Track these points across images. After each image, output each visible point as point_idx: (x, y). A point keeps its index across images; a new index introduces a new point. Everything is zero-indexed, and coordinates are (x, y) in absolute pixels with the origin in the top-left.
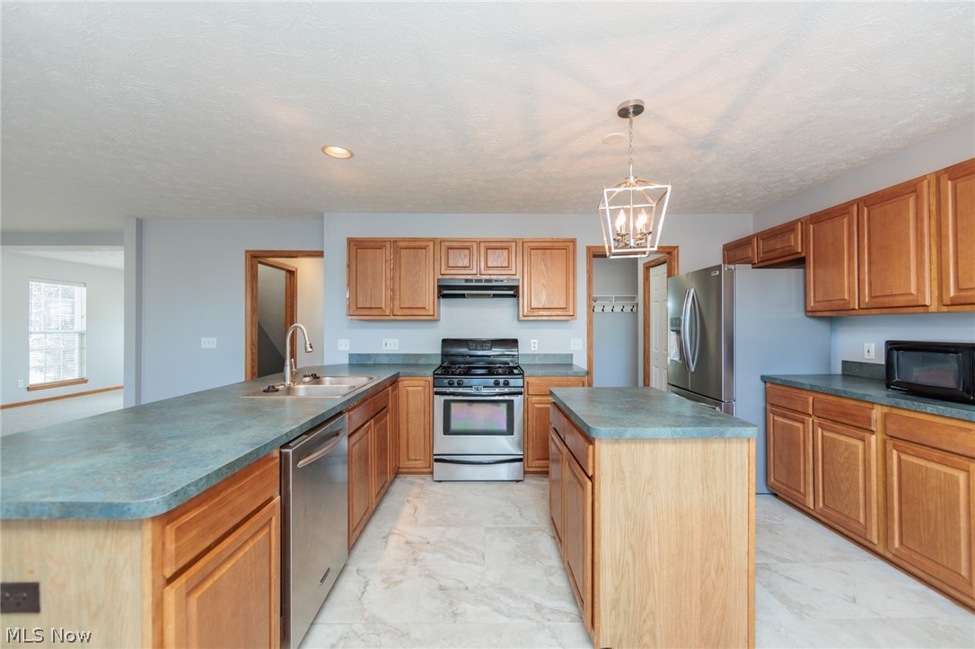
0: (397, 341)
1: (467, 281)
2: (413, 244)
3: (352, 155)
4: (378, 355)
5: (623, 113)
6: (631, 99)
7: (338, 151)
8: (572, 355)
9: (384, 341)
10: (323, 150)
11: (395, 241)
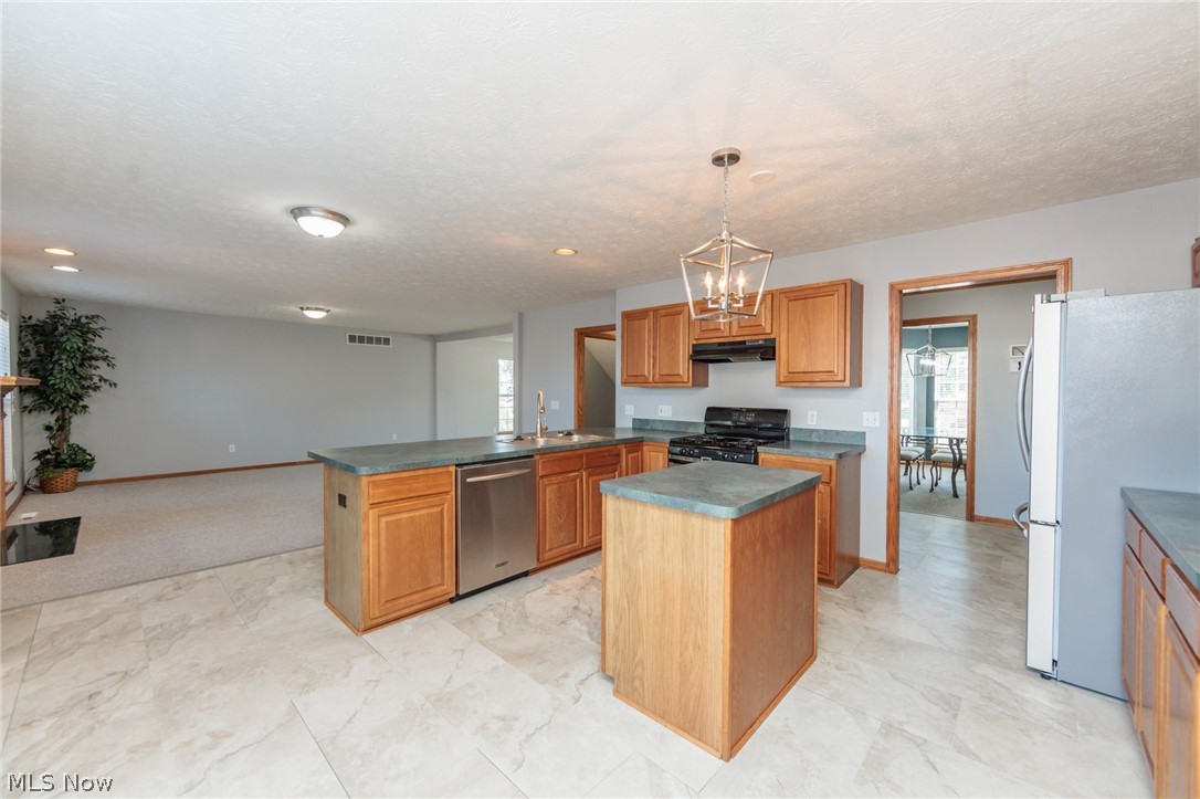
0: (670, 407)
1: (720, 344)
2: (670, 311)
3: (576, 252)
4: (654, 421)
5: (718, 160)
6: (723, 148)
7: (566, 251)
8: (864, 433)
9: (660, 407)
10: (554, 252)
11: (656, 310)
